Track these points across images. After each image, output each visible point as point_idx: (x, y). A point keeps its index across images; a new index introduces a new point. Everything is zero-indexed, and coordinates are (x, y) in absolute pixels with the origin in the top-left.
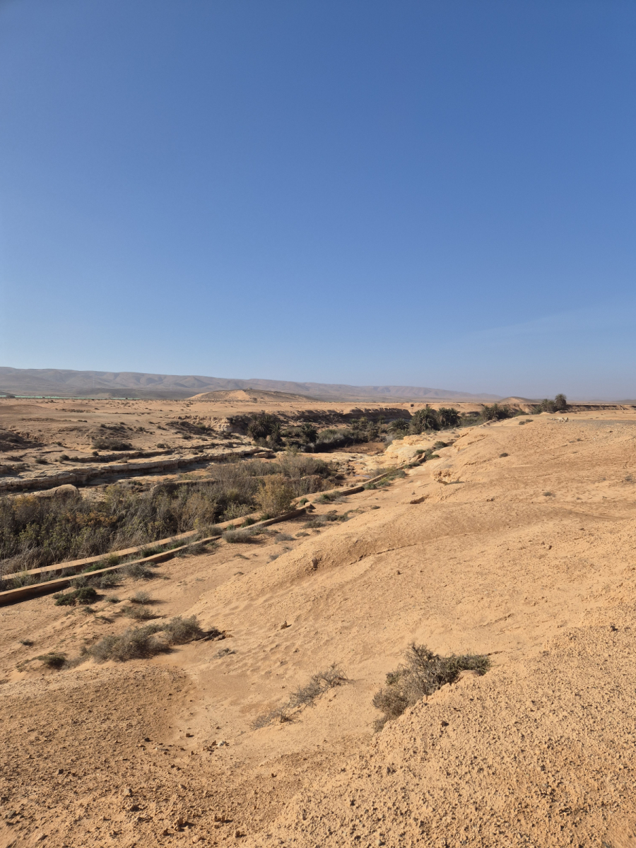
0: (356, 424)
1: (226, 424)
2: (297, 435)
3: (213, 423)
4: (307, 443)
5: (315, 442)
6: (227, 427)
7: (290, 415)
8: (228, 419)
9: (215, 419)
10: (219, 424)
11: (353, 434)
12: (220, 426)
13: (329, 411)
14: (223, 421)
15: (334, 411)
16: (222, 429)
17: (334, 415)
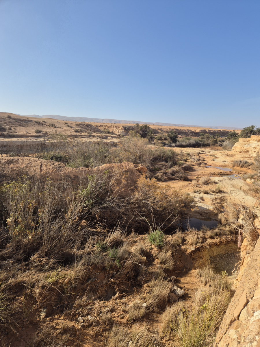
0: (203, 136)
1: (121, 130)
2: (165, 139)
3: (115, 130)
4: (171, 143)
5: (176, 143)
6: (122, 132)
7: (165, 130)
8: (123, 127)
9: (116, 127)
10: (118, 130)
11: (201, 141)
12: (118, 131)
13: (188, 130)
14: (120, 128)
15: (190, 130)
16: (119, 133)
17: (190, 132)
